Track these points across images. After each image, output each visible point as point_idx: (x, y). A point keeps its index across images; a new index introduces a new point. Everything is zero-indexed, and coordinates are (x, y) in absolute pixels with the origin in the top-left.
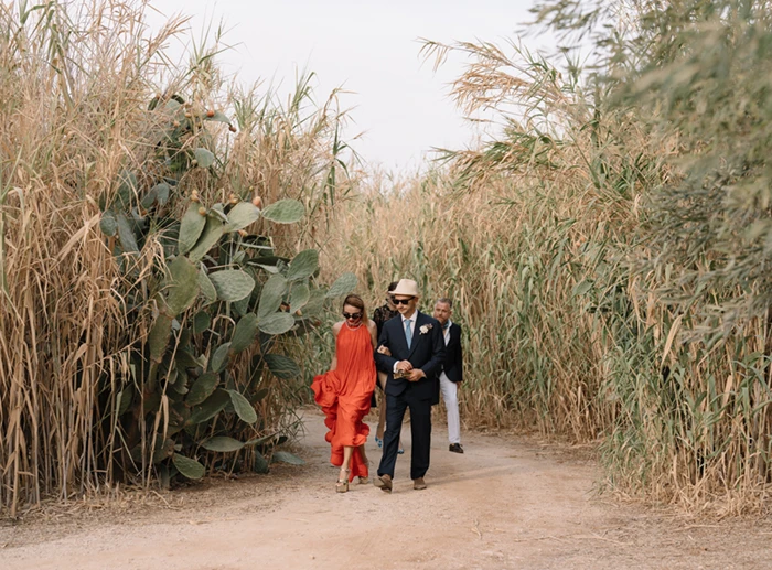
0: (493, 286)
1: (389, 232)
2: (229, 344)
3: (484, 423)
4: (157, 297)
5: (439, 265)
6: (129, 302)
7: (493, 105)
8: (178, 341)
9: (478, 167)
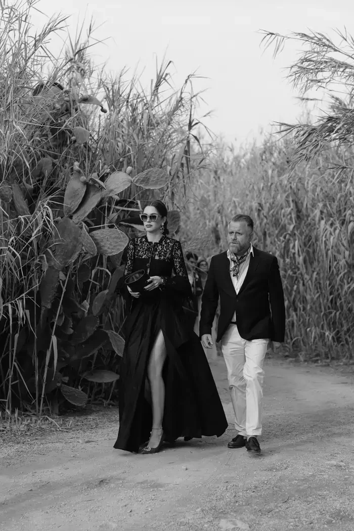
0: (324, 239)
1: (232, 195)
2: (106, 291)
3: (317, 355)
4: (46, 253)
5: (276, 223)
6: (23, 257)
7: (324, 85)
8: (64, 290)
9: (314, 137)
